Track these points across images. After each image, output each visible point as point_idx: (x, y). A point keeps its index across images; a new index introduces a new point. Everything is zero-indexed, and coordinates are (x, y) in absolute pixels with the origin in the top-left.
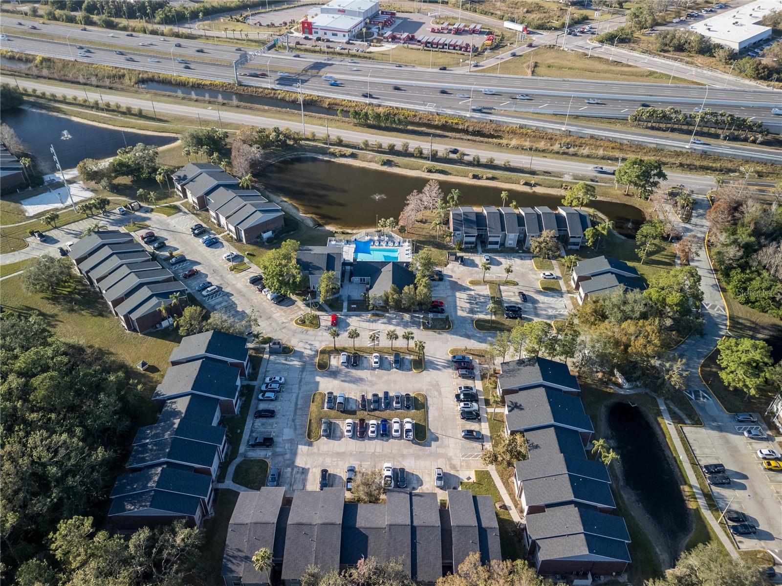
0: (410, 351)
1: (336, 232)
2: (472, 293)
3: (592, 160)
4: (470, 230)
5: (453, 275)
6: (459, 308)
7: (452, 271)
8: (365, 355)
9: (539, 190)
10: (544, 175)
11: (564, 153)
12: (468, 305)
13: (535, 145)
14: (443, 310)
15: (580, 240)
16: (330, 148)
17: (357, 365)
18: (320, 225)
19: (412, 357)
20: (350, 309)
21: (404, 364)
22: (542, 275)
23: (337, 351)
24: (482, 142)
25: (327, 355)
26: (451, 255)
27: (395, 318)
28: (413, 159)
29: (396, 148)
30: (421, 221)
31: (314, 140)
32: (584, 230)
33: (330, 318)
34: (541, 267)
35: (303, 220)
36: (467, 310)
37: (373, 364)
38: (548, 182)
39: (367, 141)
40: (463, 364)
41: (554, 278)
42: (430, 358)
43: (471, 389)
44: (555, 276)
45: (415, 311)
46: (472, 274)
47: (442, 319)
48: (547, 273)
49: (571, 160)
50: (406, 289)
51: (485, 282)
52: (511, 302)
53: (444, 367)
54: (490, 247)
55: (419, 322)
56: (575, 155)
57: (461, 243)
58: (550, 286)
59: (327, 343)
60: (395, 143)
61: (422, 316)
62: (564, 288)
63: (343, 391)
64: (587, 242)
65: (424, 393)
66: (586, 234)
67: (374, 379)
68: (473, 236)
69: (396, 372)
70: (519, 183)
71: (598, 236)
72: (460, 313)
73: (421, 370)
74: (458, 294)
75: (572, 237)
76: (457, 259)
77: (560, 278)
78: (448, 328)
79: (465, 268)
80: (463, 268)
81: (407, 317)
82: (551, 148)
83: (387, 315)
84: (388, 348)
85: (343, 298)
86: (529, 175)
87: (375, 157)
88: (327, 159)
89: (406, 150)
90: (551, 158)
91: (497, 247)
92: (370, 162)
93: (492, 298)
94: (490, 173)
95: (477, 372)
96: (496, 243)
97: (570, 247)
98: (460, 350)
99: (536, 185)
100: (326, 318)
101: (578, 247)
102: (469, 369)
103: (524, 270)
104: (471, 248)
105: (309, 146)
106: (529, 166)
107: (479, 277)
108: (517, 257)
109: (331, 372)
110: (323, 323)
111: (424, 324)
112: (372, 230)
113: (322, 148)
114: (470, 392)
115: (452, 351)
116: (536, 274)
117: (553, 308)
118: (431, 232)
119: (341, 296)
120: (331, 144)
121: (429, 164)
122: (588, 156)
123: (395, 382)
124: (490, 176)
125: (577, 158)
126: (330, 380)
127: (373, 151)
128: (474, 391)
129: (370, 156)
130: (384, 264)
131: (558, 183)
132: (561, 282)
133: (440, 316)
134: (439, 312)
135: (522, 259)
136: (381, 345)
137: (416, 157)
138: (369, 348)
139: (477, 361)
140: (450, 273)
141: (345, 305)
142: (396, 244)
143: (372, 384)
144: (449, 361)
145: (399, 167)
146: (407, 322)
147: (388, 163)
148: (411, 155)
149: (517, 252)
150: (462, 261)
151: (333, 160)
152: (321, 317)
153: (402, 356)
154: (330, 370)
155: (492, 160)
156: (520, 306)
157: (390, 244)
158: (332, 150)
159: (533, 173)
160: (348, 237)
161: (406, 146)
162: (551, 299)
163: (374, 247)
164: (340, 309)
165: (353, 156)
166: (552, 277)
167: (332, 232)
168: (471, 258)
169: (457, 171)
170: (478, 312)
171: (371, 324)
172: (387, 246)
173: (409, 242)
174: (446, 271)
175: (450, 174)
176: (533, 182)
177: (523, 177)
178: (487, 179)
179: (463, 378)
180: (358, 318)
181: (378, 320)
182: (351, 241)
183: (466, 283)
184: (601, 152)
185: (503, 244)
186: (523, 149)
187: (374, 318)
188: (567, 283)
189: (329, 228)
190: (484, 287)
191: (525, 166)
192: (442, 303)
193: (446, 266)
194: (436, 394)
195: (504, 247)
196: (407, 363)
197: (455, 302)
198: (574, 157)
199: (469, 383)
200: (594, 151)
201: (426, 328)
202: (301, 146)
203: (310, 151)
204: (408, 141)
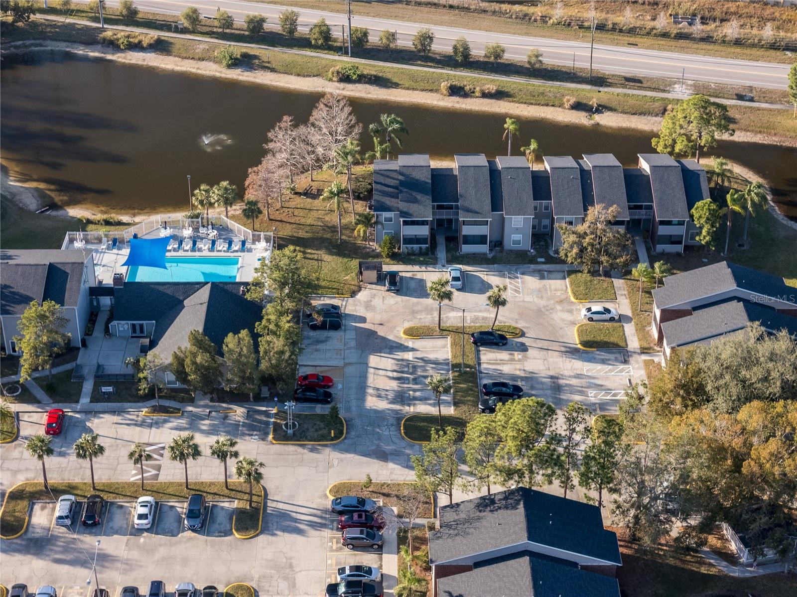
0: (231, 491)
1: (89, 222)
2: (409, 356)
3: (748, 51)
4: (413, 208)
5: (369, 316)
6: (370, 391)
7: (368, 305)
8: (120, 501)
9: (608, 120)
10: (624, 87)
11: (681, 36)
12: (394, 385)
13: (613, 19)
14: (329, 395)
15: (681, 230)
16: (104, 30)
17: (95, 524)
18: (54, 206)
19: (236, 504)
20: (97, 397)
21: (213, 519)
22: (584, 312)
23: (51, 493)
24: (485, 11)
25: (25, 503)
26: (368, 268)
27: (208, 416)
28: (308, 53)
29: (267, 26)
30: (307, 194)
31: (69, 12)
32: (690, 206)
33: (44, 418)
34: (583, 295)
35: (14, 195)
36: (391, 395)
37: (136, 521)
38: (631, 102)
39: (195, 11)
40: (356, 516)
41: (612, 319)
42: (281, 506)
43: (369, 571)
44: (614, 313)
45: (258, 399)
46: (414, 312)
47: (322, 417)
48: (596, 308)
49: (696, 52)
50: (230, 340)
51: (443, 331)
52: (502, 375)
53: (313, 525)
54: (466, 249)
55: (267, 424)
56: (707, 39)
57: (394, 240)
58: (600, 338)
59: (30, 475)
60: (264, 15)
61: (274, 411)
62: (634, 343)
63: (54, 582)
64: (699, 234)
65: (253, 584)
66: (696, 215)
67: (134, 554)
68: (423, 223)
69: (190, 539)
70: (561, 106)
71: (725, 217)
72: (373, 403)
73: (252, 533)
74: (374, 360)
75: (662, 223)
76: (381, 279)
77: (628, 319)
78: (337, 437)
79: (399, 298)
80: (394, 300)
81: (238, 413)
82: (652, 24)
83: (190, 409)
84: (180, 484)
85: (85, 371)
86: (588, 87)
87: (213, 48)
88: (97, 54)
89: (292, 31)
90: (648, 48)
91: (484, 249)
92: (202, 59)
93: (455, 366)
94: (492, 81)
95: (389, 533)
96: (482, 240)
97: (660, 248)
98: (355, 485)
99: (601, 108)
100: (35, 417)
101: (680, 248)
102: (371, 527)
103: (542, 303)
104: (421, 253)
105: (54, 26)
106: (587, 65)
107: (428, 319)
108: (532, 273)
109: (30, 540)
110: (26, 430)
111: (277, 427)
112: (179, 216)
113: (87, 29)
114: (364, 579)
115: (336, 490)
116: (570, 311)
117: (599, 387)
118: (327, 218)
119: (79, 367)
120: (108, 21)
121: (346, 62)
122: (738, 43)
123: (185, 561)
124: (492, 88)
125: (711, 47)
126: (28, 558)
127: (211, 34)
128: (375, 576)
129: (202, 46)
130: (191, 288)
131: (657, 104)
132: (629, 329)
133: (319, 409)
134: (317, 401)
135: (542, 278)
136: (162, 478)
137: (316, 47)
138: (133, 484)
139: (395, 510)
140: (361, 312)
141: (88, 387)
142: (236, 246)
143: (129, 566)
144: (325, 511)
145: (273, 70)
146: (237, 425)
147: (245, 62)
148: (304, 43)
149: (533, 261)
150: (393, 283)
151: (109, 57)
152: (25, 417)
153: (210, 501)
154: (30, 535)
155: (498, 53)
156: (519, 384)
157: (221, 246)
158: (108, 34)
159: (599, 81)
160: (115, 232)
161: (291, 22)
162: (599, 367)
163: (180, 253)
164: (73, 397)
165: (160, 47)
166: (607, 316)
167: (80, 220)
168: (419, 276)
169: (413, 77)
170: (415, 399)
171: (146, 431)
172: (212, 249)
173: (267, 240)
174: (350, 306)
175: (396, 85)
176: (594, 102)
177: (573, 90)
178: (485, 95)
179: (355, 548)
180: (116, 418)
181: (165, 421)
182: (122, 242)
183: (397, 334)
184: (768, 32)
185: (498, 244)
186: (581, 27)
187: (156, 417)
188: (642, 330)
189: (75, 212)
190: (440, 342)
191: (579, 65)
192: (328, 380)
193: (353, 294)
194: (283, 585)
195: (502, 251)
196: (221, 518)
197: (364, 377)
198: (703, 45)
199: (367, 559)
200: (755, 31)
201: (282, 436)
202: (35, 25)
203: (56, 38)
204: (296, 9)
